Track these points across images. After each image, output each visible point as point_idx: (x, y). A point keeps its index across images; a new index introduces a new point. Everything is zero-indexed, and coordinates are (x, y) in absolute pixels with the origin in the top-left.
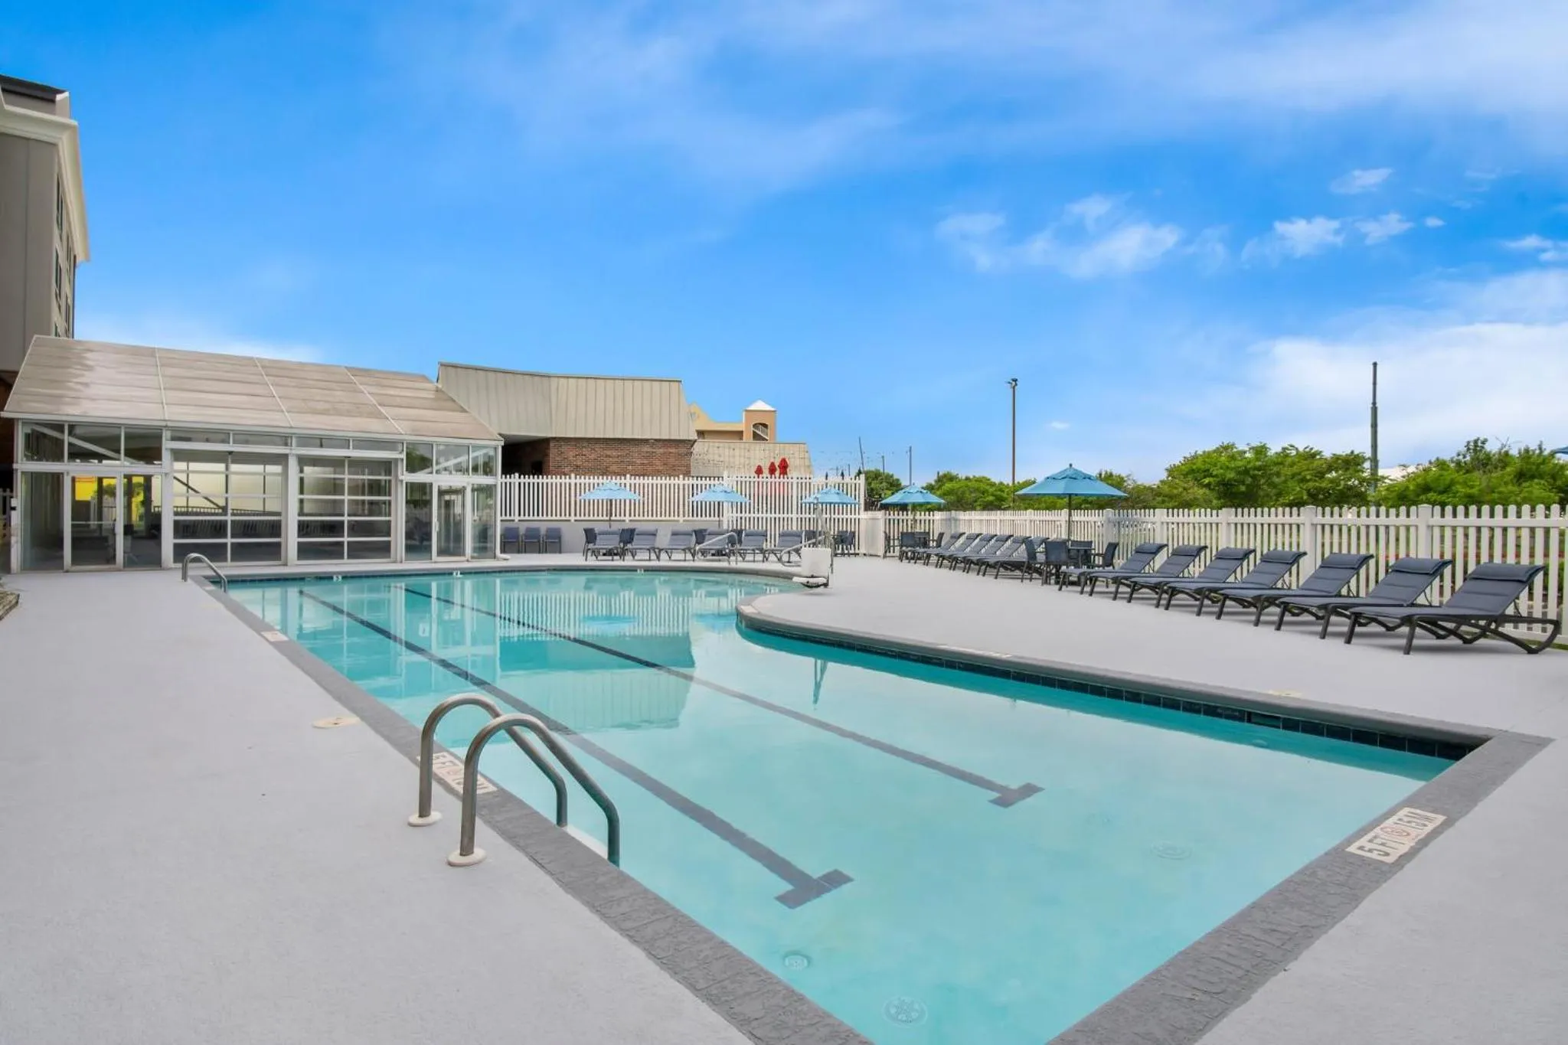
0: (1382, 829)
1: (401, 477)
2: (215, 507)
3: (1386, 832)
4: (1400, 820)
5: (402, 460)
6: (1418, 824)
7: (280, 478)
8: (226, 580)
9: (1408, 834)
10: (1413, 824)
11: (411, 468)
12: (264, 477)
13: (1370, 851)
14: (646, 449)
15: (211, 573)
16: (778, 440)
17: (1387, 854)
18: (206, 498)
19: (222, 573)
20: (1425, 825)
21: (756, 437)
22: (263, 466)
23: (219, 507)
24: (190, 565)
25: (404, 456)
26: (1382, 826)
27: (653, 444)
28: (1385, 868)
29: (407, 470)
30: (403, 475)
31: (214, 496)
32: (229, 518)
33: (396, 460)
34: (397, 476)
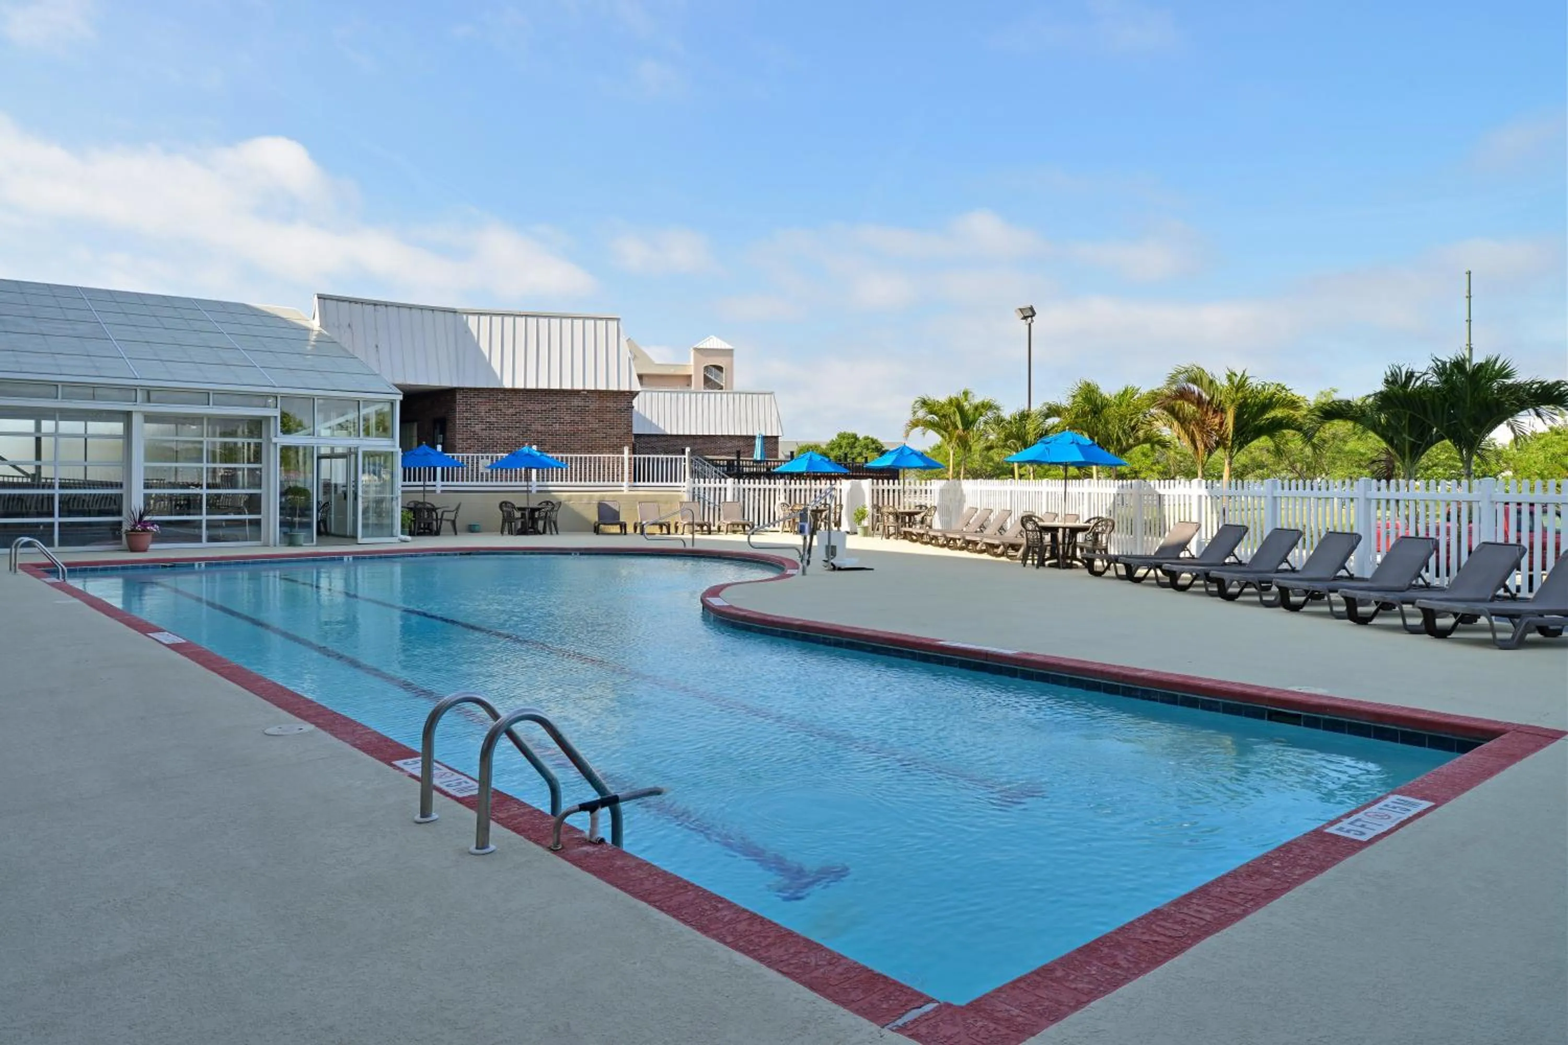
0: (1366, 814)
1: (274, 440)
2: (22, 475)
3: (1369, 816)
4: (1386, 806)
5: (276, 417)
6: (1402, 809)
7: (121, 441)
8: (65, 569)
9: (1389, 817)
10: (1397, 810)
11: (286, 430)
12: (86, 439)
13: (1348, 831)
14: (576, 402)
15: (46, 561)
16: (736, 387)
17: (1362, 834)
18: (14, 466)
19: (59, 560)
20: (1409, 810)
21: (707, 380)
22: (83, 423)
23: (27, 476)
24: (20, 550)
25: (278, 414)
26: (1366, 811)
27: (586, 396)
28: (1356, 845)
29: (282, 431)
30: (276, 436)
31: (21, 463)
32: (57, 492)
33: (268, 418)
34: (269, 439)
